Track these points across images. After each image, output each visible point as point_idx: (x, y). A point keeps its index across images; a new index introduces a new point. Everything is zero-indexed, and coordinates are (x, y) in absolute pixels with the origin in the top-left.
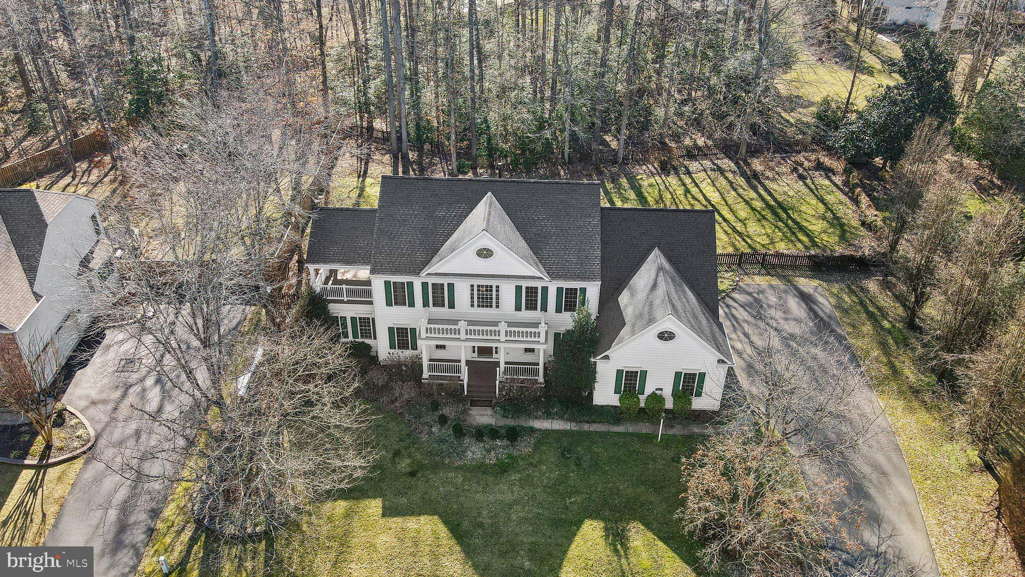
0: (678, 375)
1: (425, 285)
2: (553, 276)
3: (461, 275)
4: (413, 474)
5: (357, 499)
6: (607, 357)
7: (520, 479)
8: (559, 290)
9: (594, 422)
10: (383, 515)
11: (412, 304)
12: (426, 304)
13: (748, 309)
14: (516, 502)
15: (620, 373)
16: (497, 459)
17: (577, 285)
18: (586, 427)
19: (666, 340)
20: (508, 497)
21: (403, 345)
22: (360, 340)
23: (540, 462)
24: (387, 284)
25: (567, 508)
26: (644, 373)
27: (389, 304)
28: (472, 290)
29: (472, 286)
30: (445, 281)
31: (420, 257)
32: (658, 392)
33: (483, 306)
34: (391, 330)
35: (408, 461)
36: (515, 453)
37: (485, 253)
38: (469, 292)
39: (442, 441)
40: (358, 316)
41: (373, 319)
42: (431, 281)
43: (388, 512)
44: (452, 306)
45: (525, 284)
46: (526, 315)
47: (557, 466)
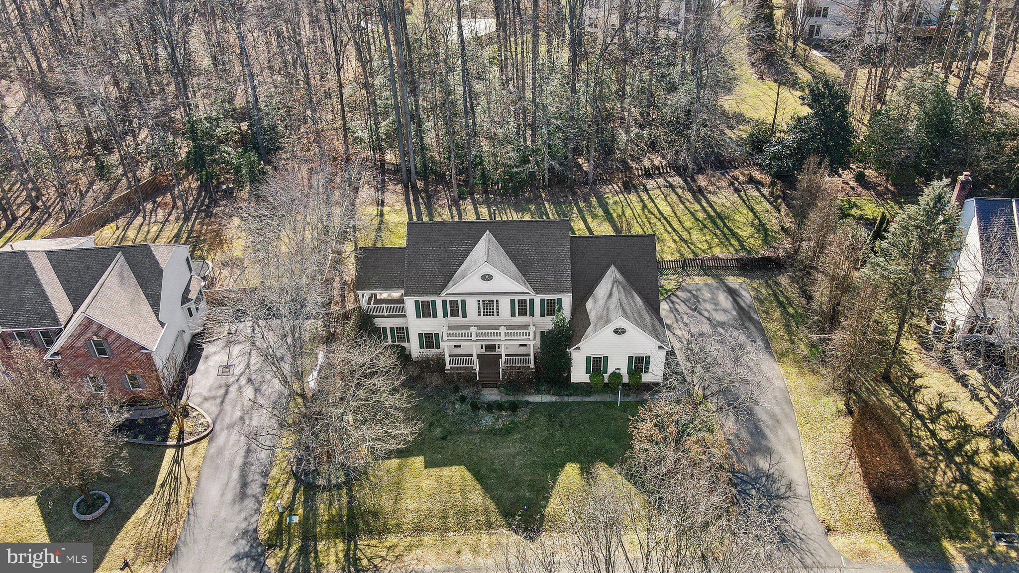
0: (630, 358)
1: (444, 302)
2: (537, 291)
3: (470, 294)
4: (444, 438)
5: (406, 457)
6: (578, 348)
7: (521, 438)
8: (542, 301)
9: (572, 395)
10: (426, 467)
11: (435, 316)
12: (445, 315)
13: (688, 304)
14: (518, 454)
15: (588, 358)
16: (504, 425)
17: (555, 296)
18: (566, 399)
19: (620, 334)
20: (513, 451)
21: (430, 346)
22: (397, 343)
23: (534, 425)
24: (417, 302)
25: (554, 456)
26: (606, 358)
27: (418, 316)
28: (479, 304)
29: (479, 301)
30: (459, 299)
31: (439, 281)
32: (617, 371)
33: (487, 315)
34: (420, 335)
35: (440, 429)
36: (516, 420)
37: (487, 278)
38: (477, 305)
39: (463, 414)
40: (395, 326)
41: (407, 328)
42: (448, 299)
43: (428, 465)
44: (464, 315)
45: (517, 298)
46: (519, 320)
47: (546, 427)
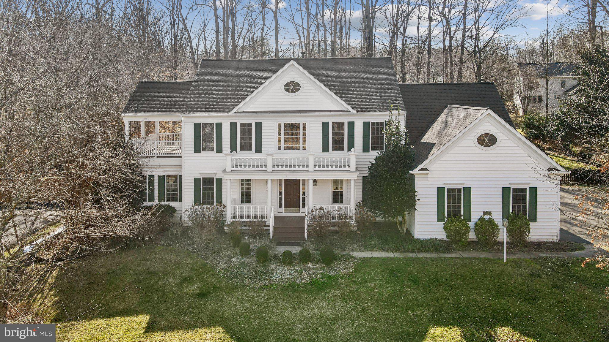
0: (506, 191)
1: (233, 126)
2: (359, 109)
3: (269, 112)
4: (203, 295)
6: (425, 169)
8: (366, 125)
10: (147, 331)
11: (219, 150)
12: (233, 148)
14: (340, 317)
15: (441, 191)
16: (311, 279)
20: (329, 312)
21: (208, 201)
22: (165, 203)
24: (197, 126)
26: (468, 191)
27: (197, 150)
28: (280, 130)
29: (280, 125)
30: (253, 120)
32: (487, 217)
34: (197, 180)
35: (199, 285)
36: (333, 274)
37: (292, 88)
38: (276, 132)
40: (165, 174)
41: (180, 176)
42: (239, 121)
44: (259, 149)
45: (331, 120)
